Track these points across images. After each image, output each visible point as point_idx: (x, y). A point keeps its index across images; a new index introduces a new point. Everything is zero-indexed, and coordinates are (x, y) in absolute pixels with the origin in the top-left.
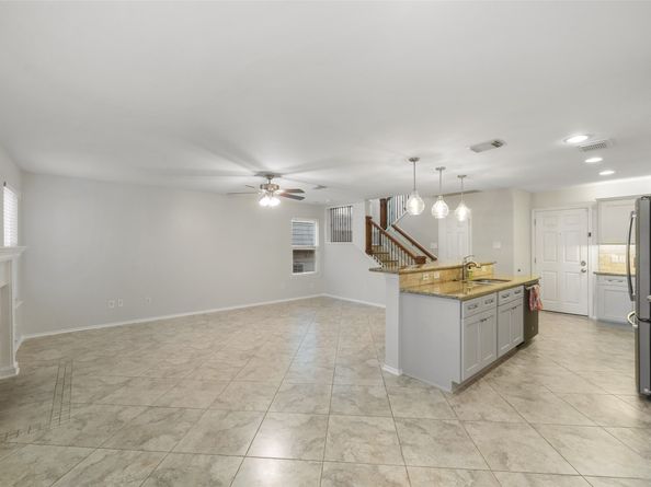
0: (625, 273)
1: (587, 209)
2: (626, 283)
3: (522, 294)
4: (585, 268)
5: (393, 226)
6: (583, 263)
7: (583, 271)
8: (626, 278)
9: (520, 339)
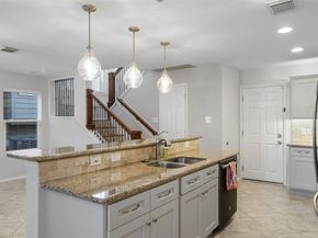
0: (312, 145)
1: (283, 87)
2: (312, 154)
3: (217, 174)
4: (281, 140)
5: (120, 101)
6: (280, 136)
7: (280, 143)
8: (312, 150)
9: (215, 223)
